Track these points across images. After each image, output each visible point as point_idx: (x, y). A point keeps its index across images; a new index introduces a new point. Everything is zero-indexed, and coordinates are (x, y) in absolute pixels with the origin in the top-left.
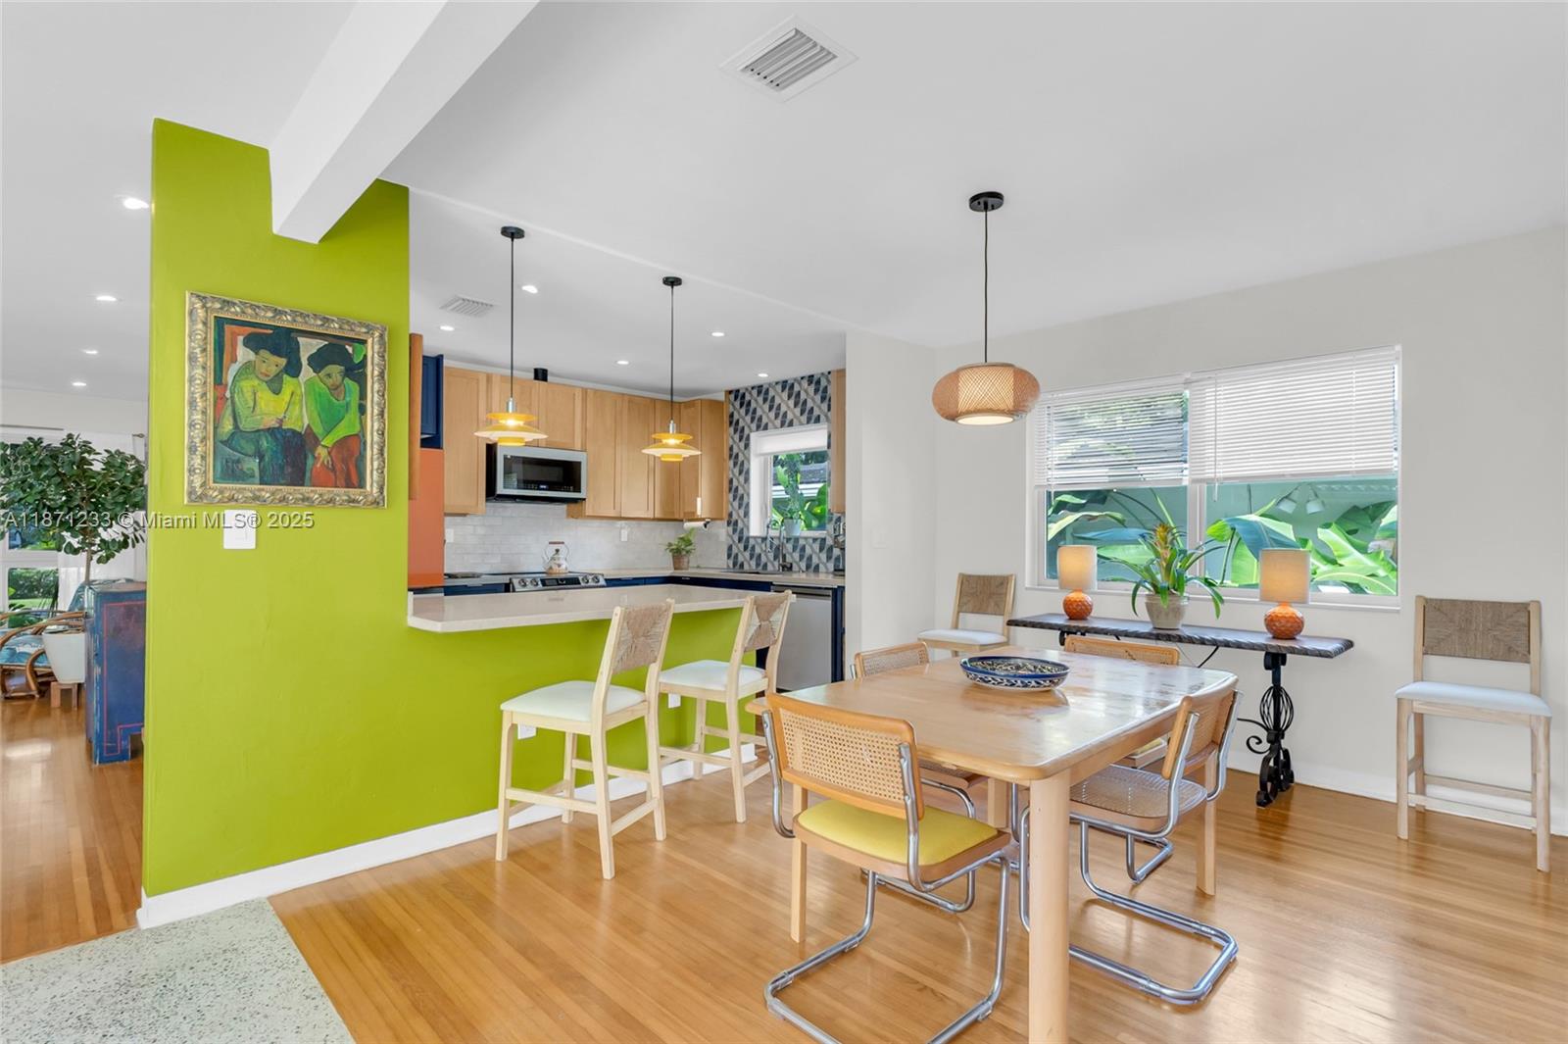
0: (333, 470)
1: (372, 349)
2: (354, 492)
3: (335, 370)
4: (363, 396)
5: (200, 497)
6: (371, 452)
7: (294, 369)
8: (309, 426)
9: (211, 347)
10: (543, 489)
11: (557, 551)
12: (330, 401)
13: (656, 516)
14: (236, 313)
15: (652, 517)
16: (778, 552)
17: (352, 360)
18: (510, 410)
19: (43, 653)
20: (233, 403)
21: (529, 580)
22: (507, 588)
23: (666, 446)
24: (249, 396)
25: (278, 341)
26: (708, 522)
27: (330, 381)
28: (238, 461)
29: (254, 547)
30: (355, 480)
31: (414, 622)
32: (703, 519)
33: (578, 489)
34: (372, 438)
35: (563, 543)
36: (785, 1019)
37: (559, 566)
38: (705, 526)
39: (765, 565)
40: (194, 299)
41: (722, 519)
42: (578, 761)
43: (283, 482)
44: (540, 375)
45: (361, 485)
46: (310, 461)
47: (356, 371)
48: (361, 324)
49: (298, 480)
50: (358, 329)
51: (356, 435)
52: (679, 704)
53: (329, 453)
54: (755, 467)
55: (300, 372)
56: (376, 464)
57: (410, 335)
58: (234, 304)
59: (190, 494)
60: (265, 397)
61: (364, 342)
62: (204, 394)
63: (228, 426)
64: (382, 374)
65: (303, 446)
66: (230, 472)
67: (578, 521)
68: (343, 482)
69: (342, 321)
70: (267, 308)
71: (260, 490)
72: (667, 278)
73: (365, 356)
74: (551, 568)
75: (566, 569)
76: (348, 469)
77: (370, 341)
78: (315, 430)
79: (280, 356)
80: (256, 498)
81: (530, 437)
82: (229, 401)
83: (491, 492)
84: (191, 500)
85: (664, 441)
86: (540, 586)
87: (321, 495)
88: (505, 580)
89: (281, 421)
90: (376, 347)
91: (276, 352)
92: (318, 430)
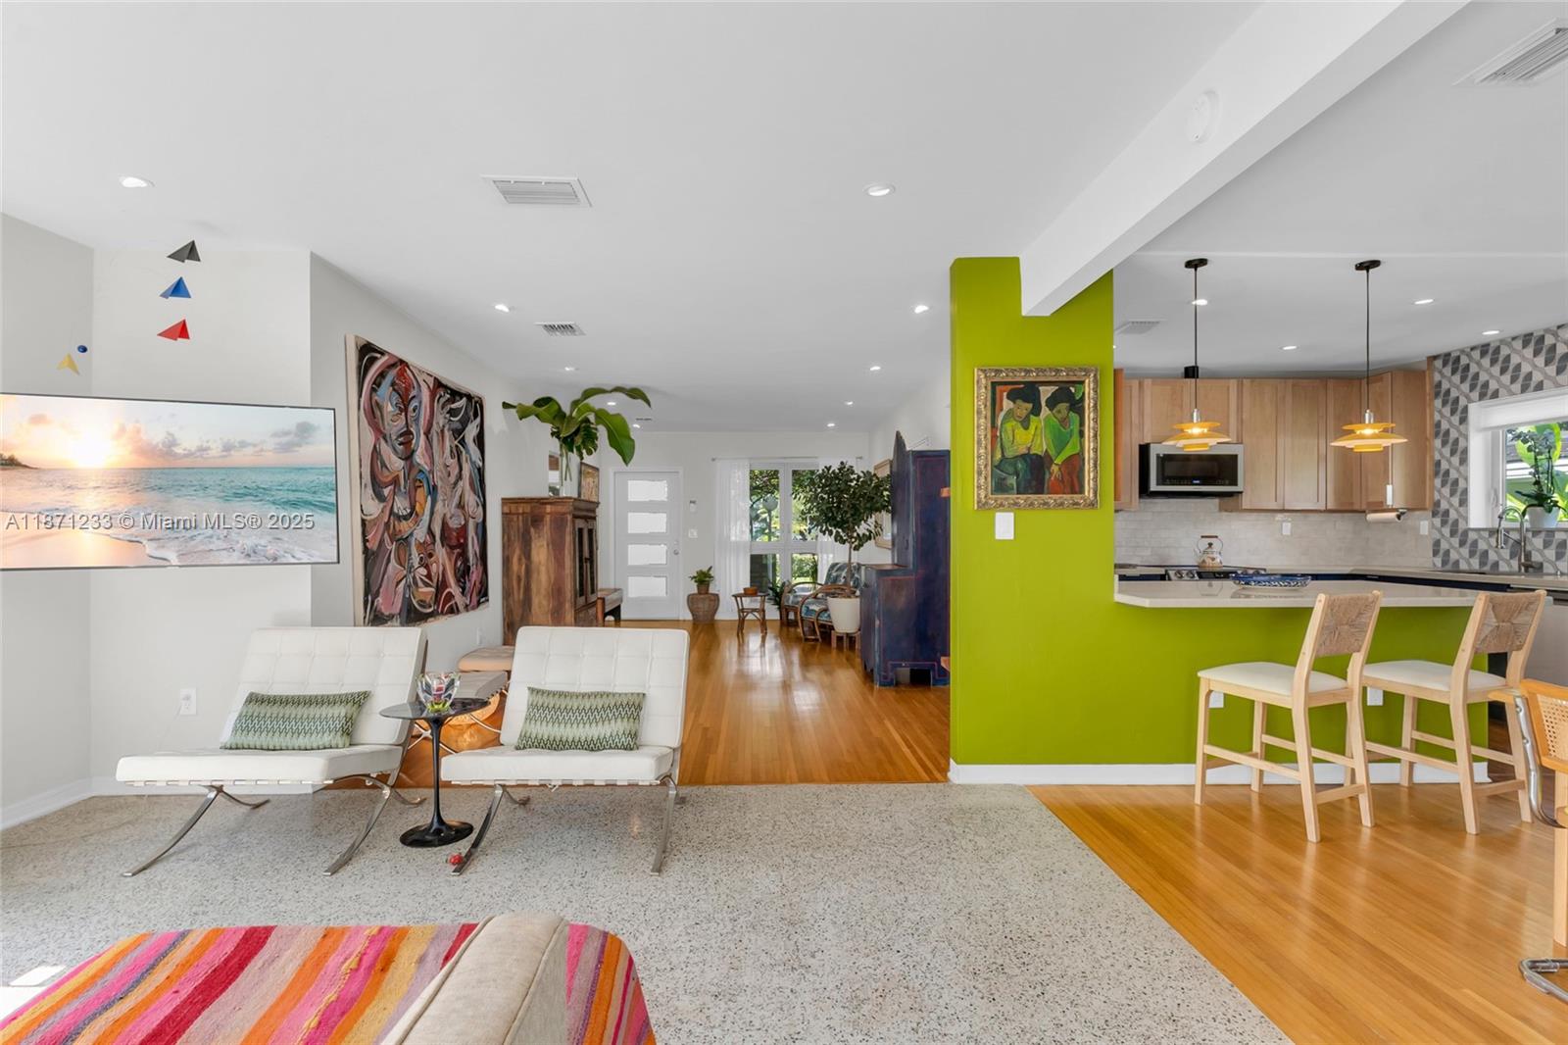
0: (1063, 481)
1: (1088, 388)
2: (1076, 497)
3: (1063, 406)
4: (1082, 424)
5: (984, 505)
6: (1088, 466)
7: (1036, 411)
8: (1046, 451)
9: (989, 404)
10: (1196, 484)
11: (1210, 545)
12: (1060, 430)
13: (1329, 507)
14: (1003, 377)
15: (1324, 508)
16: (1519, 548)
17: (1074, 397)
18: (1195, 421)
19: (826, 610)
20: (1001, 439)
21: (1185, 572)
22: (1162, 578)
23: (1362, 437)
24: (1010, 433)
25: (1026, 392)
26: (1403, 513)
27: (1059, 416)
28: (1004, 479)
29: (1012, 538)
30: (1077, 489)
31: (1119, 598)
32: (1396, 510)
33: (1234, 482)
34: (1089, 455)
35: (1216, 537)
36: (1549, 993)
37: (1213, 559)
38: (1399, 517)
39: (1496, 565)
40: (980, 373)
41: (1424, 509)
42: (1267, 737)
43: (1030, 491)
44: (1191, 373)
45: (1082, 491)
46: (1047, 476)
47: (1077, 406)
48: (1081, 370)
49: (1039, 490)
50: (1079, 373)
51: (1078, 454)
52: (1380, 702)
53: (1060, 469)
54: (1477, 446)
55: (1040, 411)
56: (1092, 475)
57: (1115, 370)
58: (1001, 371)
59: (979, 502)
60: (1020, 431)
61: (1083, 382)
62: (986, 435)
63: (999, 456)
64: (1095, 405)
65: (1043, 466)
66: (1000, 487)
67: (1234, 514)
68: (1069, 490)
69: (1069, 370)
70: (1021, 370)
71: (1018, 498)
72: (1361, 264)
73: (1084, 394)
74: (1204, 561)
75: (1221, 563)
76: (1072, 481)
77: (1087, 381)
78: (1050, 453)
79: (1028, 402)
80: (1016, 504)
81: (1213, 442)
82: (999, 439)
83: (1144, 491)
84: (979, 507)
85: (1358, 432)
86: (1197, 577)
87: (1055, 500)
88: (1162, 571)
89: (1029, 449)
90: (1092, 385)
91: (1026, 400)
92: (1052, 453)
